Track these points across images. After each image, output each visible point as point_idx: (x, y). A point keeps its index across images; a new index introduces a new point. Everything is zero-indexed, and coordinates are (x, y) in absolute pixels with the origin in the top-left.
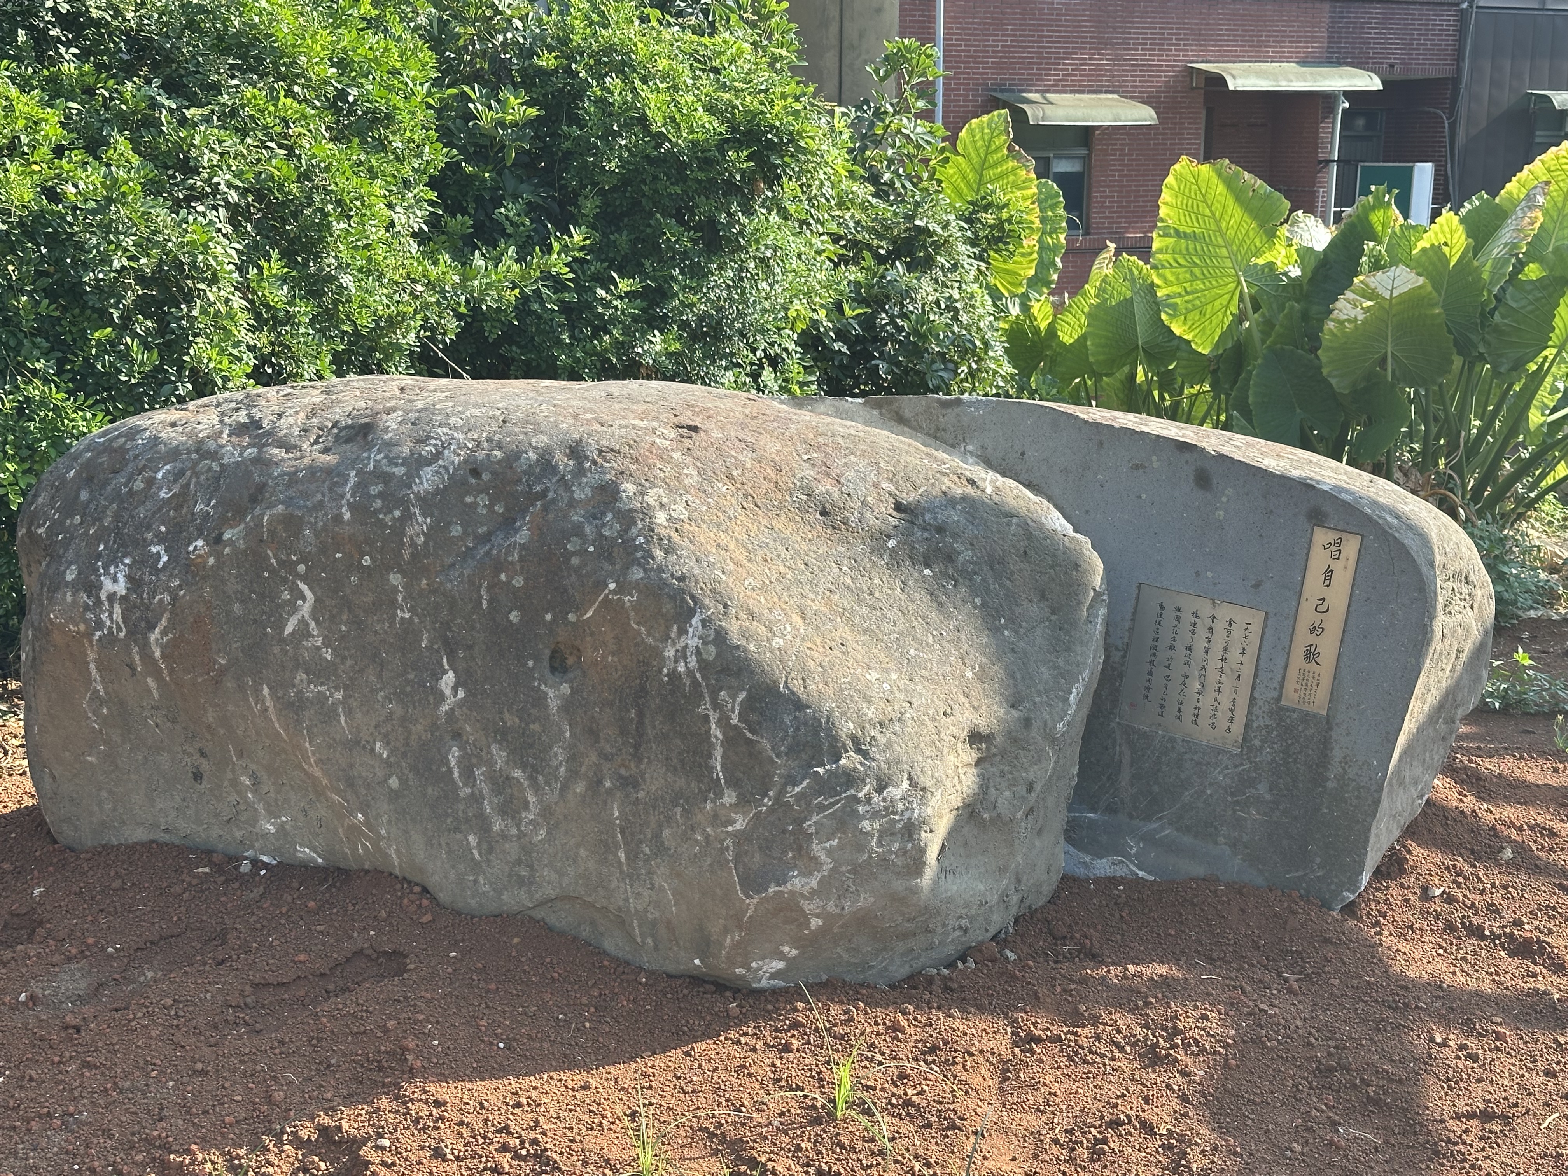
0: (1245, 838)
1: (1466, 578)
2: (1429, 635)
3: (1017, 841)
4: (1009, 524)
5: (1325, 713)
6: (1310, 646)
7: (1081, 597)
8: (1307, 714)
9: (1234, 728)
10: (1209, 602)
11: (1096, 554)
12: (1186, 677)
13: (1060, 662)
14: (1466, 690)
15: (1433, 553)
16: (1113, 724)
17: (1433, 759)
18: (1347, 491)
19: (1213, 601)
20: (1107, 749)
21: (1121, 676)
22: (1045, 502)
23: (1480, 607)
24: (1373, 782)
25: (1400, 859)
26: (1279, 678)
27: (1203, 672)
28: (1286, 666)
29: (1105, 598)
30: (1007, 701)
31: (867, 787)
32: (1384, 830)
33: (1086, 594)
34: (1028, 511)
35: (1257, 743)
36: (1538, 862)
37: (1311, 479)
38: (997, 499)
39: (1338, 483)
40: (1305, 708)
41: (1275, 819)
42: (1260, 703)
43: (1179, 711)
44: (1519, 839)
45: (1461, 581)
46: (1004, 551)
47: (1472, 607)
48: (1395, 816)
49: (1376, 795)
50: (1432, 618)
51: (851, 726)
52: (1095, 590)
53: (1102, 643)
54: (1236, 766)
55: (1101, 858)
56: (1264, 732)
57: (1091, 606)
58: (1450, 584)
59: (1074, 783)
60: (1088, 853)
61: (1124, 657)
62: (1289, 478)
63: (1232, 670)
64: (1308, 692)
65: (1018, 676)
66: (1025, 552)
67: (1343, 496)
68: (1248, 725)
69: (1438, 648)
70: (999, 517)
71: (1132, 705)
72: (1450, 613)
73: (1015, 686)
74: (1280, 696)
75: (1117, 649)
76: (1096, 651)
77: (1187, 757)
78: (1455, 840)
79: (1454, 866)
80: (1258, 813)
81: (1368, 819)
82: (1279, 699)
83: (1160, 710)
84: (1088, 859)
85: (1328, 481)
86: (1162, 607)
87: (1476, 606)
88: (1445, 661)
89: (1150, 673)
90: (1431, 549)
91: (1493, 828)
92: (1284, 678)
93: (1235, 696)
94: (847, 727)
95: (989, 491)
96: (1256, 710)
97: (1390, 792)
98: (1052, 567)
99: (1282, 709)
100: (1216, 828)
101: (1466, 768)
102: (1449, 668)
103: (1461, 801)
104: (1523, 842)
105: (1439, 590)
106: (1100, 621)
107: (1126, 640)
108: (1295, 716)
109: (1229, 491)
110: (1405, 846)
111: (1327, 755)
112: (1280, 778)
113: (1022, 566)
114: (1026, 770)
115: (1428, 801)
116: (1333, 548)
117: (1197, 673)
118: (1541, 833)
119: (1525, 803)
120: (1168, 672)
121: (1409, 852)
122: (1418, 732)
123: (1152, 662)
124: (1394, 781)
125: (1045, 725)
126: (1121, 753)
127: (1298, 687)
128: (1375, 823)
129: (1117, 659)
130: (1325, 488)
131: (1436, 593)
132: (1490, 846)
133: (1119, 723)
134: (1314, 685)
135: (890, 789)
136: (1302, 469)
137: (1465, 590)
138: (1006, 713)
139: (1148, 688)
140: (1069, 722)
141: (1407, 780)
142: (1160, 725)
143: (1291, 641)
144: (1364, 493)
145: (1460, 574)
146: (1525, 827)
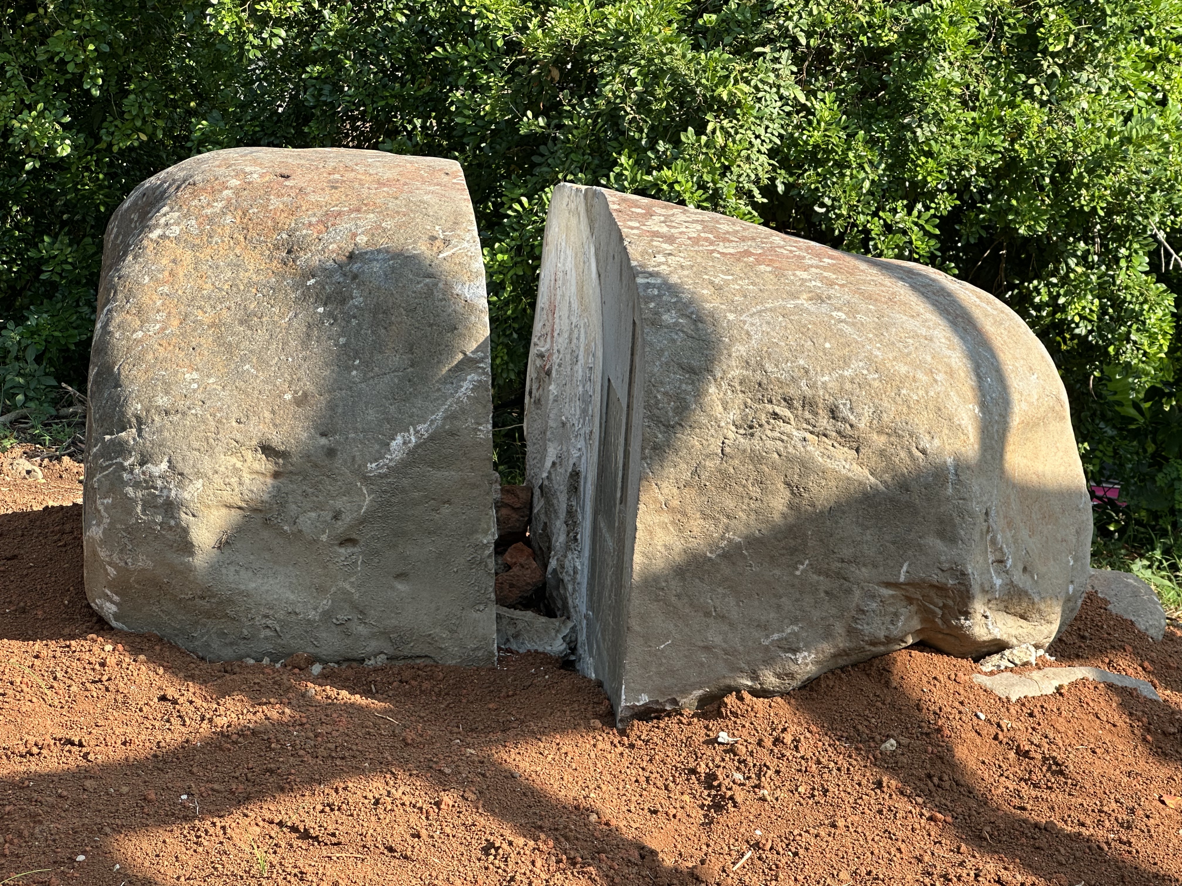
1: (832, 412)
4: (419, 283)
7: (447, 357)
13: (392, 408)
31: (132, 459)
33: (451, 355)
34: (453, 276)
38: (438, 262)
45: (812, 412)
51: (139, 406)
52: (465, 354)
57: (457, 368)
58: (770, 407)
65: (339, 410)
66: (415, 308)
70: (419, 276)
72: (752, 435)
73: (332, 418)
94: (136, 407)
98: (431, 325)
113: (405, 319)
114: (333, 498)
125: (354, 460)
135: (149, 465)
140: (389, 466)
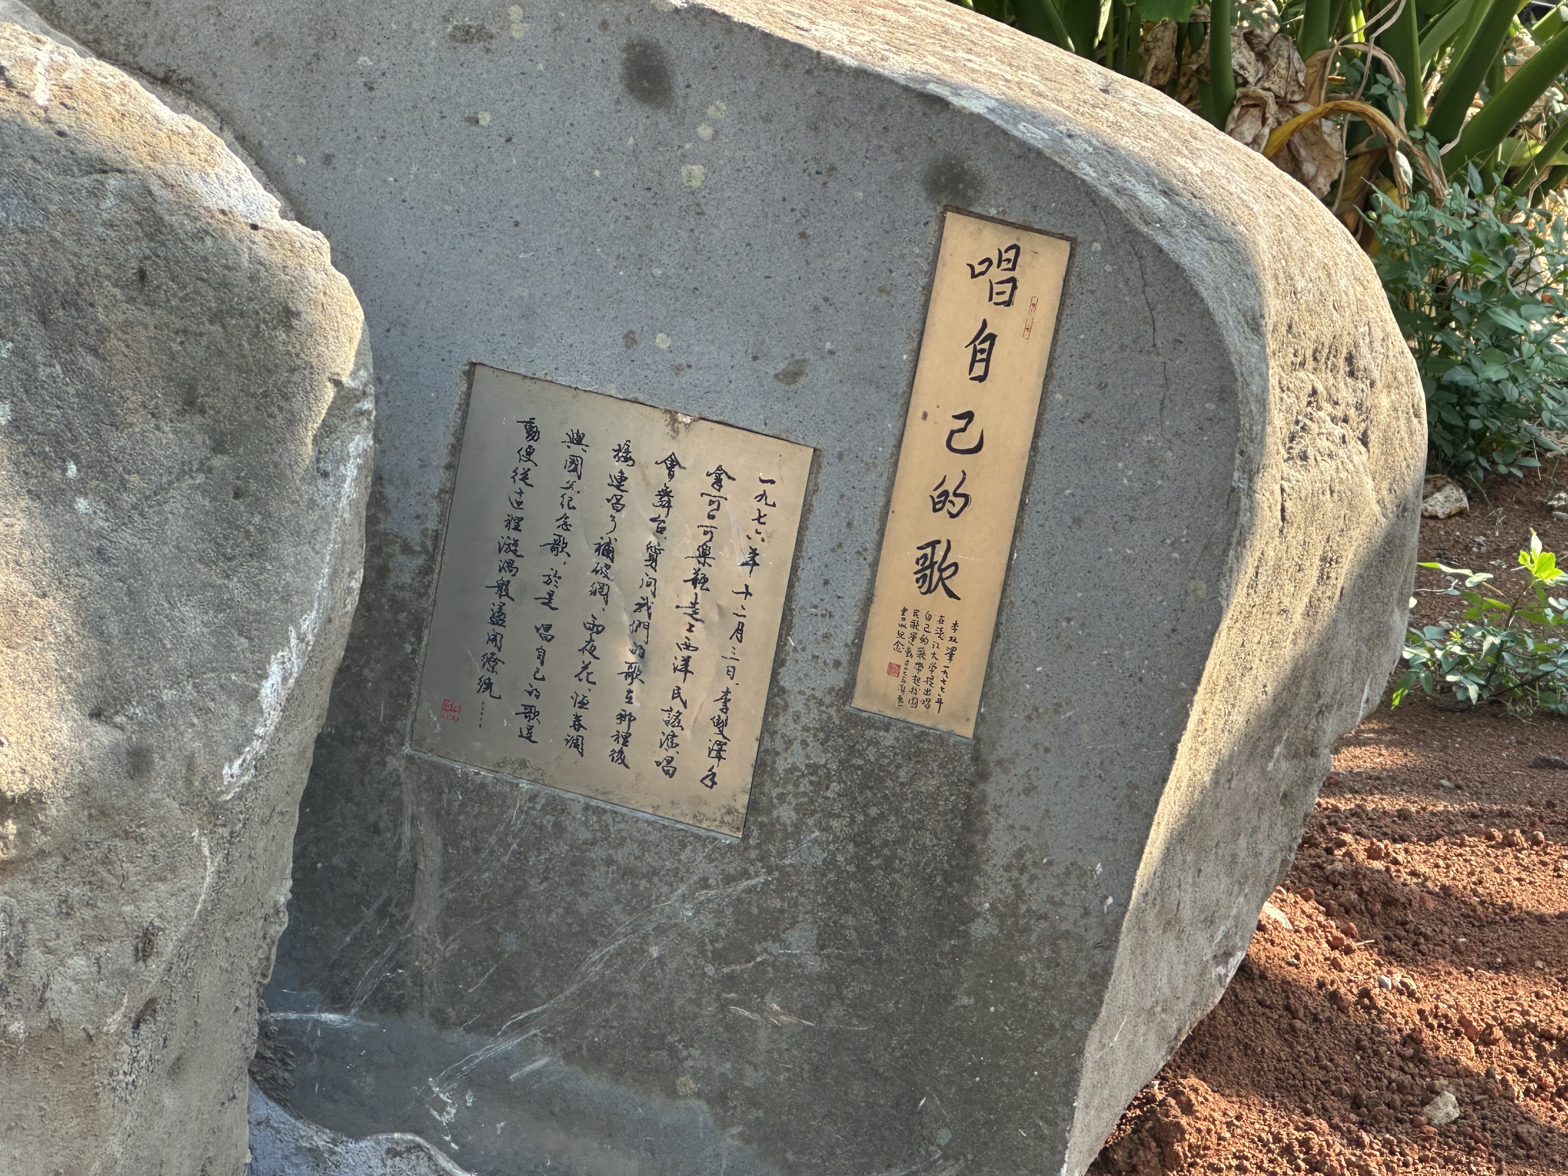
0: (752, 1078)
1: (1350, 359)
2: (1244, 519)
3: (107, 1099)
4: (96, 193)
5: (968, 731)
6: (933, 544)
7: (297, 403)
8: (923, 735)
9: (723, 771)
10: (660, 421)
11: (343, 280)
12: (596, 628)
13: (235, 587)
14: (1348, 665)
15: (1259, 293)
16: (393, 762)
17: (1257, 855)
18: (1034, 117)
19: (672, 415)
20: (376, 831)
21: (418, 625)
22: (205, 132)
23: (1386, 440)
24: (1093, 920)
25: (1165, 1127)
26: (847, 632)
27: (643, 616)
28: (868, 601)
29: (368, 405)
30: (80, 699)
32: (1121, 1053)
33: (311, 393)
34: (154, 157)
35: (786, 813)
36: (1523, 1129)
37: (940, 81)
38: (64, 120)
39: (1013, 93)
40: (918, 717)
41: (831, 1024)
42: (797, 704)
43: (577, 724)
44: (1478, 1066)
45: (1334, 368)
46: (79, 270)
47: (1364, 440)
48: (1151, 1013)
49: (1098, 956)
50: (1251, 472)
52: (338, 383)
53: (357, 534)
54: (729, 880)
55: (357, 1136)
56: (805, 786)
57: (327, 430)
58: (1307, 378)
59: (278, 929)
60: (323, 1123)
61: (427, 570)
62: (880, 79)
63: (721, 610)
64: (925, 674)
65: (114, 627)
66: (142, 275)
67: (1023, 131)
68: (761, 767)
69: (1271, 553)
70: (66, 171)
71: (448, 708)
72: (1304, 457)
73: (105, 656)
74: (850, 685)
75: (407, 549)
76: (340, 556)
77: (598, 853)
78: (1312, 1072)
79: (1305, 1143)
80: (787, 1009)
81: (1078, 1024)
82: (847, 692)
83: (523, 722)
84: (321, 1140)
85: (985, 87)
86: (532, 432)
87: (1374, 438)
88: (1289, 588)
89: (498, 619)
90: (1253, 279)
91: (1413, 1039)
92: (861, 633)
93: (730, 684)
95: (41, 96)
96: (785, 724)
97: (1138, 949)
98: (216, 317)
99: (855, 720)
100: (672, 1051)
101: (1357, 874)
102: (1300, 607)
103: (1335, 964)
104: (1489, 1074)
105: (1274, 395)
106: (351, 471)
107: (432, 525)
108: (889, 739)
109: (718, 110)
110: (1176, 1094)
111: (972, 848)
112: (847, 911)
113: (132, 312)
114: (134, 897)
115: (1245, 970)
116: (997, 274)
117: (626, 619)
118: (1539, 1049)
119: (1506, 966)
120: (545, 616)
121: (1187, 1108)
122: (1216, 783)
123: (502, 588)
124: (1150, 917)
125: (190, 766)
126: (415, 841)
127: (899, 659)
128: (1094, 1035)
129: (406, 578)
130: (977, 107)
131: (1263, 403)
132: (1401, 1088)
133: (411, 759)
134: (942, 654)
136: (917, 50)
137: (1345, 394)
138: (78, 735)
139: (491, 661)
140: (259, 759)
141: (1187, 913)
142: (523, 764)
143: (881, 532)
144: (1081, 124)
145: (1334, 350)
146: (1498, 1033)
